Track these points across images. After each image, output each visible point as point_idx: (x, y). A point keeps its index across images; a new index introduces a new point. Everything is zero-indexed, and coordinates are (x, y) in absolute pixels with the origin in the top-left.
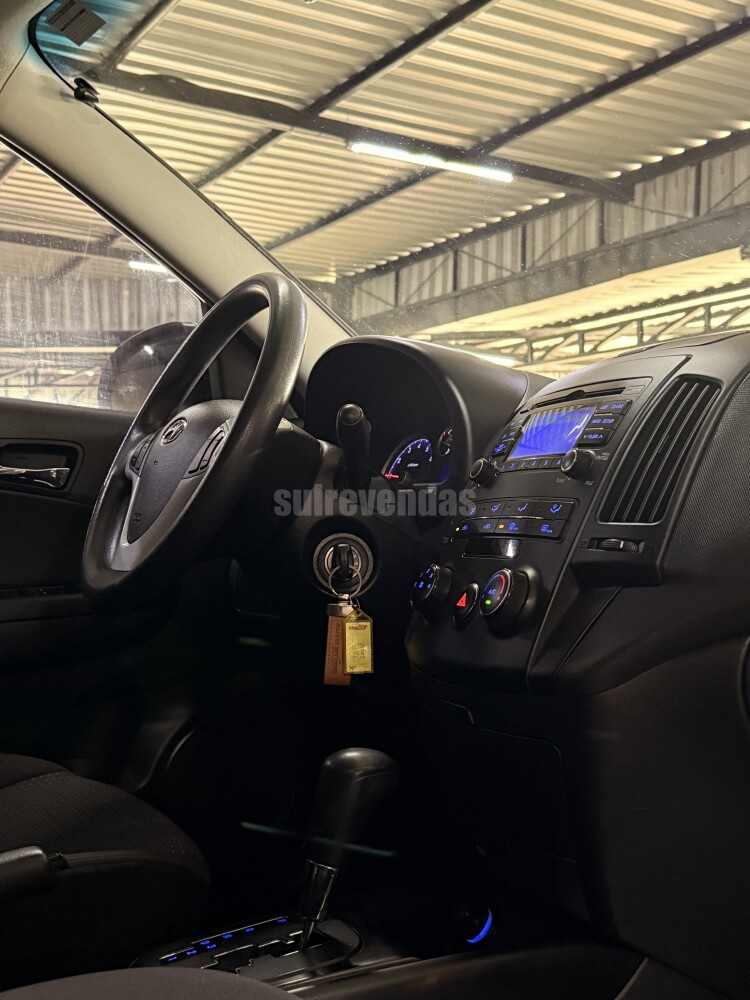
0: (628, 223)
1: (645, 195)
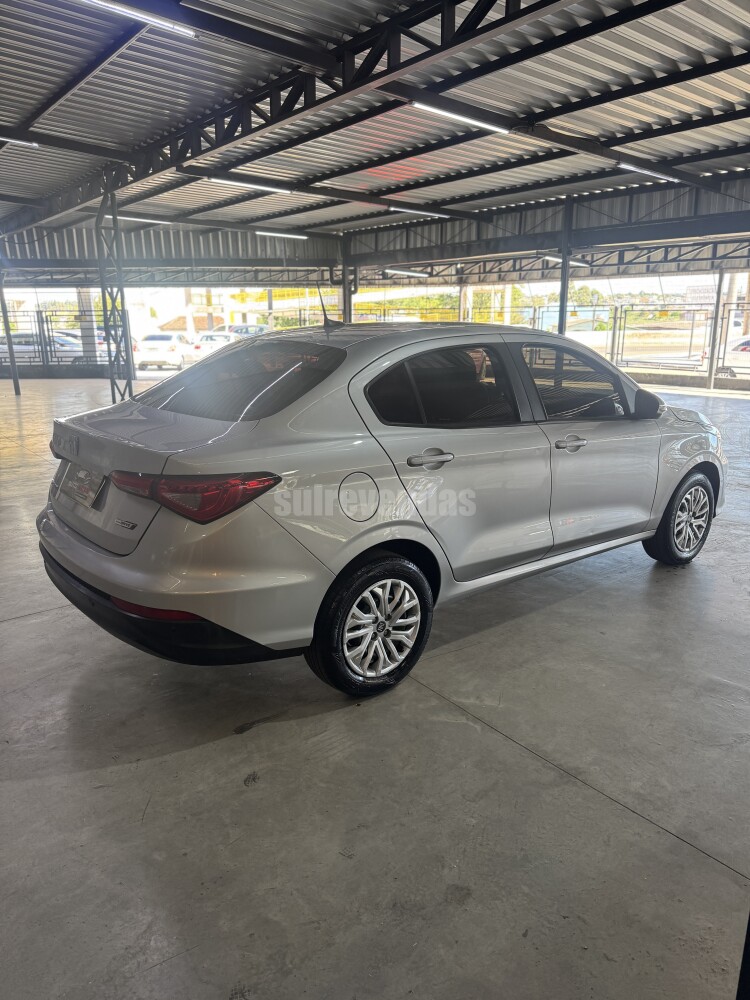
0: (490, 232)
1: (498, 220)
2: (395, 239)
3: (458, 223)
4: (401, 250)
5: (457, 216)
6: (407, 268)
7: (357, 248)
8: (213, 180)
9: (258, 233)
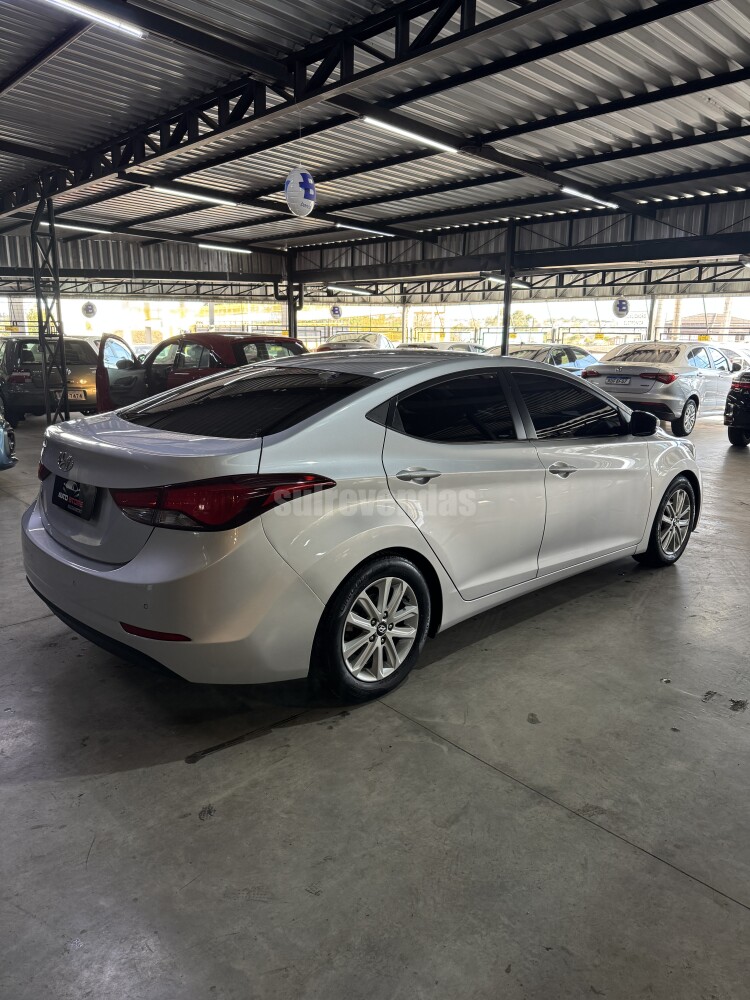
0: (434, 253)
1: (442, 241)
2: (340, 256)
3: (403, 242)
4: (346, 268)
5: (402, 235)
6: (351, 286)
7: (301, 265)
8: (156, 189)
9: (201, 246)
